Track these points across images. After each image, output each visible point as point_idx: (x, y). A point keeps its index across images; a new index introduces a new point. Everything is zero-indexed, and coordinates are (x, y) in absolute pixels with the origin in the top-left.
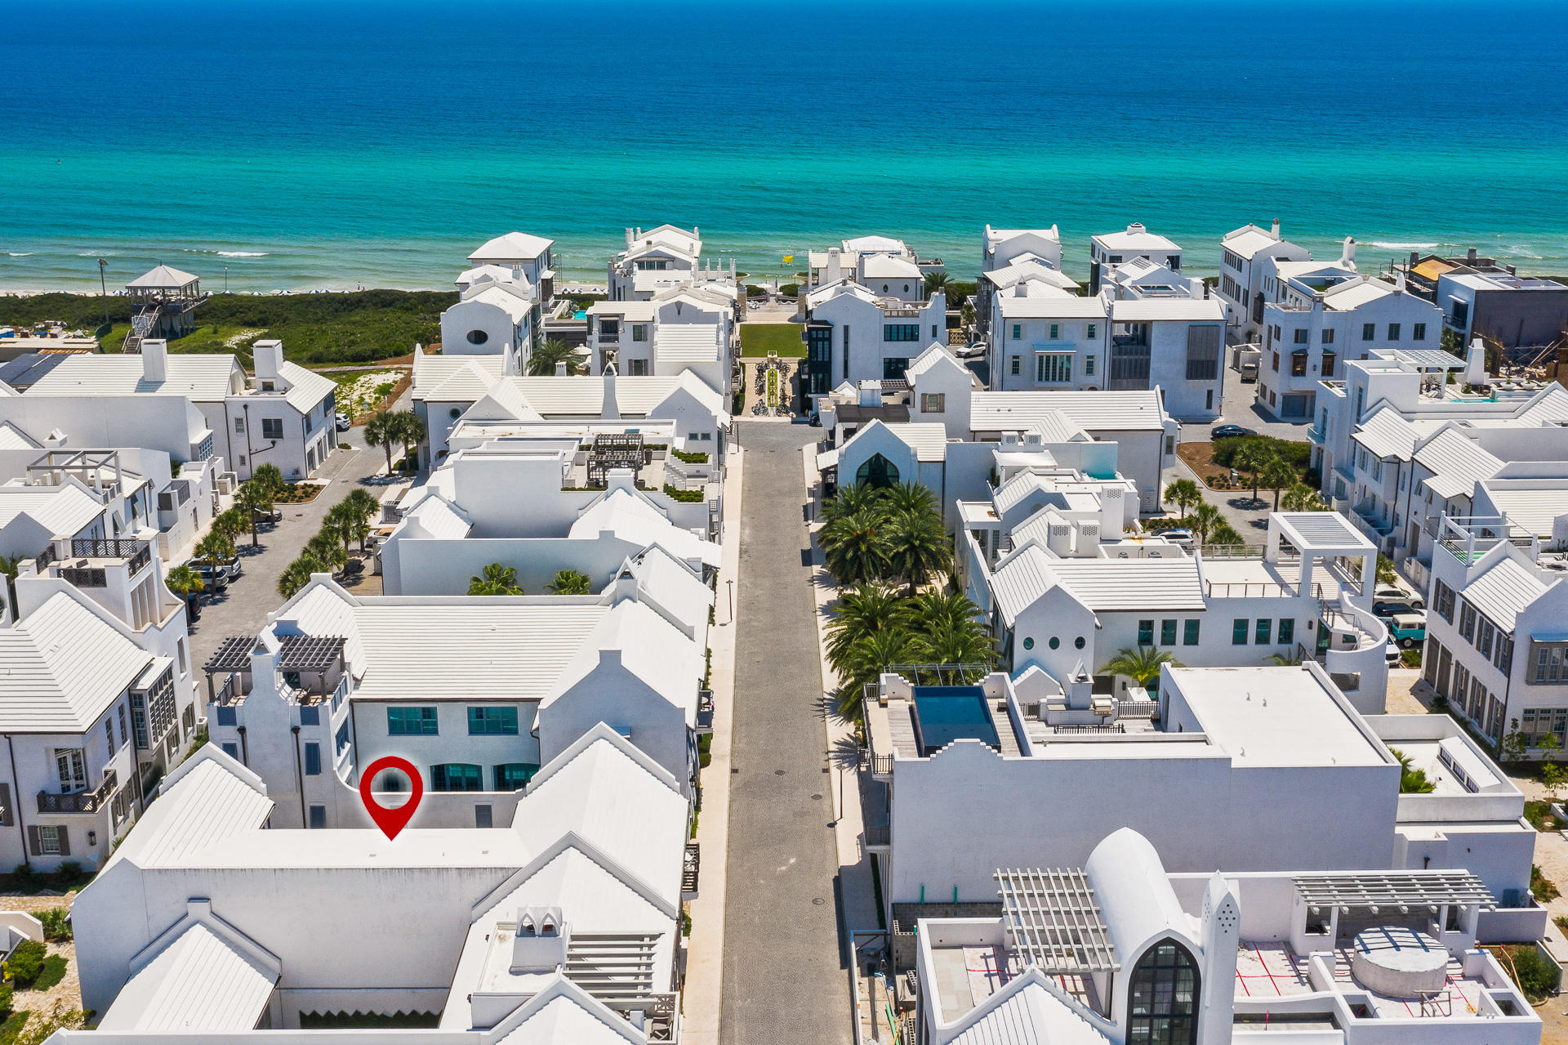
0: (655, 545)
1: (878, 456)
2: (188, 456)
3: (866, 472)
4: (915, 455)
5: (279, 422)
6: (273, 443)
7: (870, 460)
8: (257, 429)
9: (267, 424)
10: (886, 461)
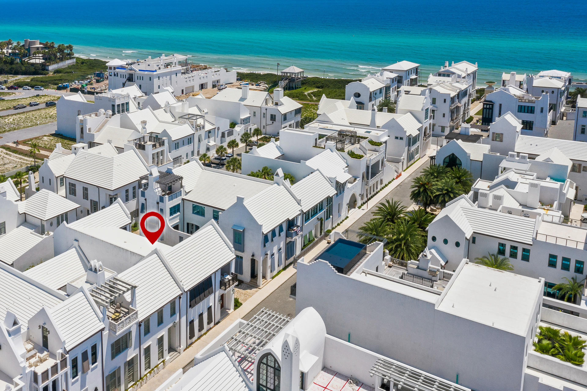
0: (318, 170)
1: (453, 154)
2: (239, 122)
3: (447, 160)
4: (469, 156)
5: (275, 115)
6: (273, 122)
7: (450, 156)
8: (269, 117)
9: (272, 115)
10: (456, 157)
